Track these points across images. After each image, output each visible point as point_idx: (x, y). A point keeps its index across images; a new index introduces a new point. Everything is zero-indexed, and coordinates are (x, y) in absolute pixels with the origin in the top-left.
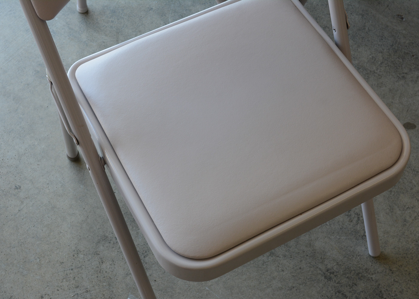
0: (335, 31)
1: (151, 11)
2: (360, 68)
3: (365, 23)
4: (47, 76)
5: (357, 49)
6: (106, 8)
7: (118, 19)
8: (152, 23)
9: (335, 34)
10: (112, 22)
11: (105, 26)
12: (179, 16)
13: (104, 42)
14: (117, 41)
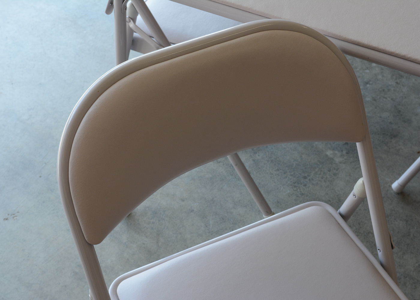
0: (379, 251)
1: (192, 213)
2: (406, 277)
3: (410, 229)
4: (89, 295)
5: (403, 257)
6: (147, 209)
7: (159, 221)
8: (193, 225)
9: (380, 254)
10: (153, 223)
11: (146, 227)
12: (220, 218)
13: (144, 244)
14: (157, 243)
